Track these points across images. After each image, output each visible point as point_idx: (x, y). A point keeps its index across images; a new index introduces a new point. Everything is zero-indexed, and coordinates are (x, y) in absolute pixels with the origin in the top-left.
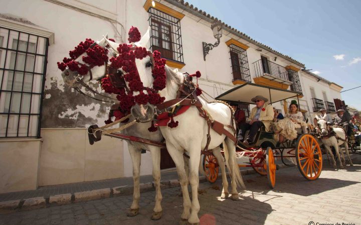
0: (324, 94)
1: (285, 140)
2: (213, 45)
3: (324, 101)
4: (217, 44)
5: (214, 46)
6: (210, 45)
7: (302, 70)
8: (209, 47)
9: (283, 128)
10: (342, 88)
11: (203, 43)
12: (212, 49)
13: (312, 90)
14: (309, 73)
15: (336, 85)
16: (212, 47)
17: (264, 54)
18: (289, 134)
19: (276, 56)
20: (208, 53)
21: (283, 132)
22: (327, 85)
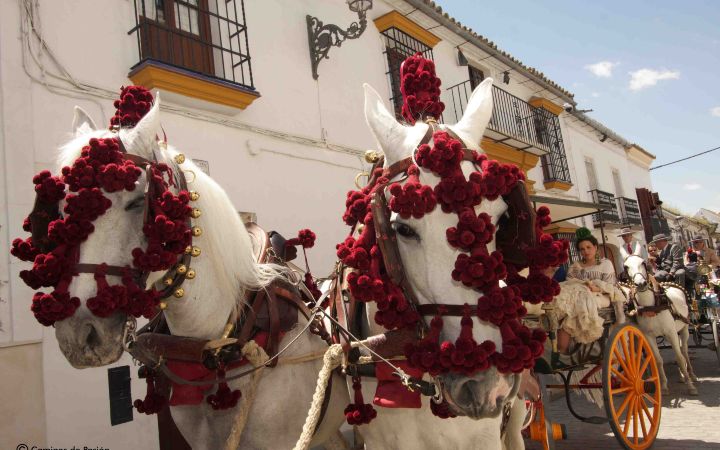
0: (616, 174)
1: (573, 344)
2: (342, 32)
3: (615, 196)
4: (355, 31)
5: (346, 36)
6: (333, 28)
7: (568, 110)
8: (328, 37)
9: (569, 311)
10: (654, 158)
11: (310, 20)
12: (339, 43)
13: (589, 164)
14: (583, 120)
15: (641, 150)
16: (341, 37)
17: (477, 61)
18: (584, 328)
19: (507, 68)
20: (325, 54)
21: (569, 324)
22: (622, 151)
